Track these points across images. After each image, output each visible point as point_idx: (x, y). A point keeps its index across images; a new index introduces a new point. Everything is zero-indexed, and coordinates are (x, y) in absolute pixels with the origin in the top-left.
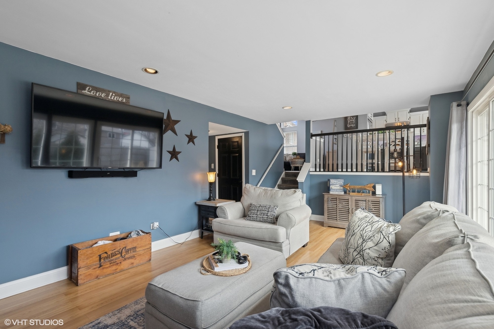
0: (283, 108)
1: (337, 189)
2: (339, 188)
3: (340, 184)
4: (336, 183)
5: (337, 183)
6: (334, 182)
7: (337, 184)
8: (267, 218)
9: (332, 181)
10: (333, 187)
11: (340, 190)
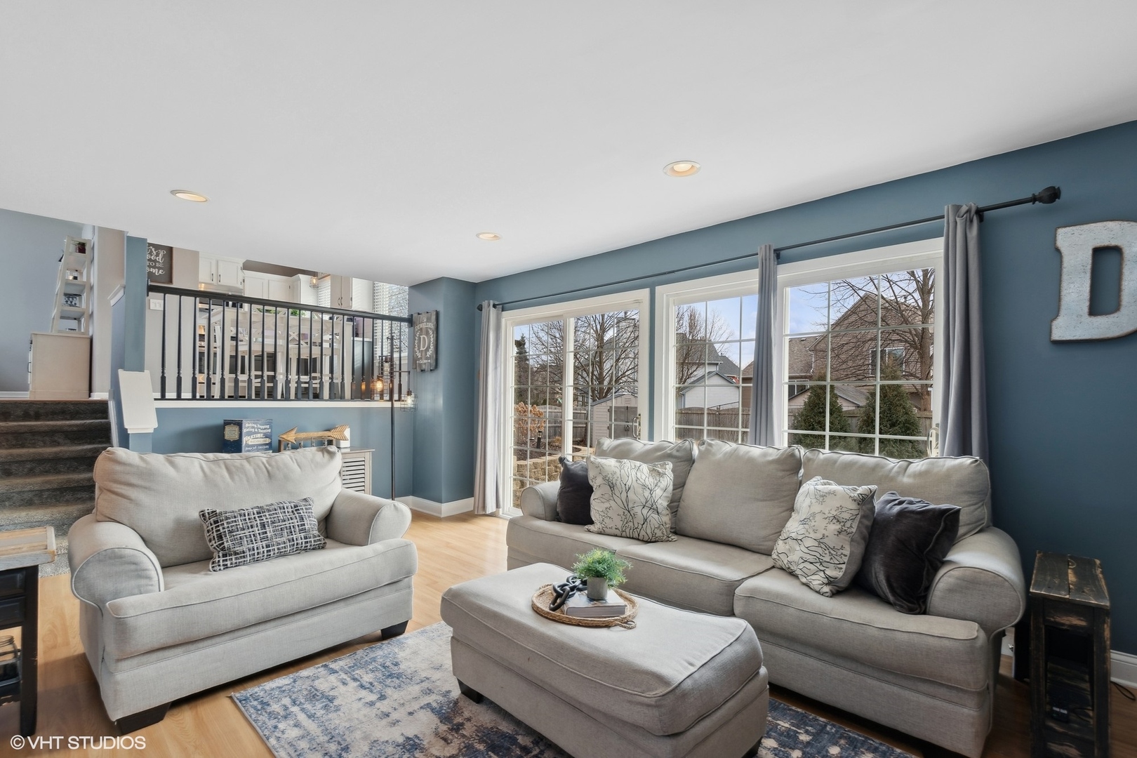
0: (174, 192)
1: (258, 445)
2: (261, 441)
3: (265, 431)
4: (256, 430)
5: (258, 428)
6: (253, 427)
7: (258, 433)
8: (306, 538)
9: (247, 425)
10: (251, 440)
11: (265, 447)
